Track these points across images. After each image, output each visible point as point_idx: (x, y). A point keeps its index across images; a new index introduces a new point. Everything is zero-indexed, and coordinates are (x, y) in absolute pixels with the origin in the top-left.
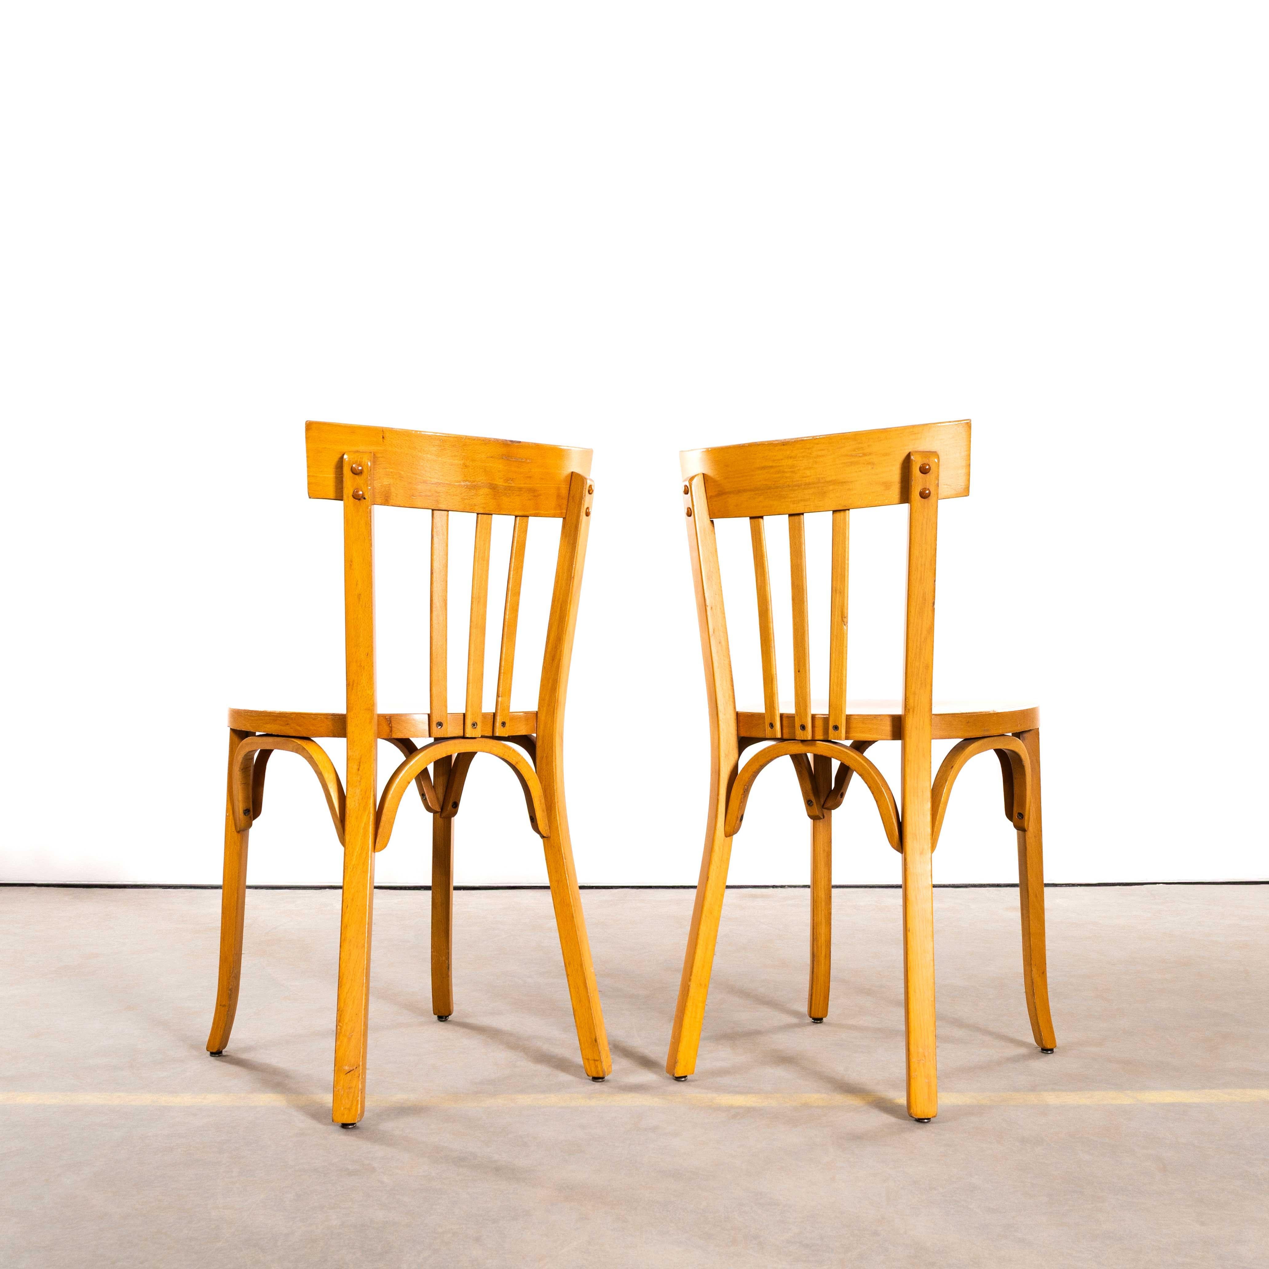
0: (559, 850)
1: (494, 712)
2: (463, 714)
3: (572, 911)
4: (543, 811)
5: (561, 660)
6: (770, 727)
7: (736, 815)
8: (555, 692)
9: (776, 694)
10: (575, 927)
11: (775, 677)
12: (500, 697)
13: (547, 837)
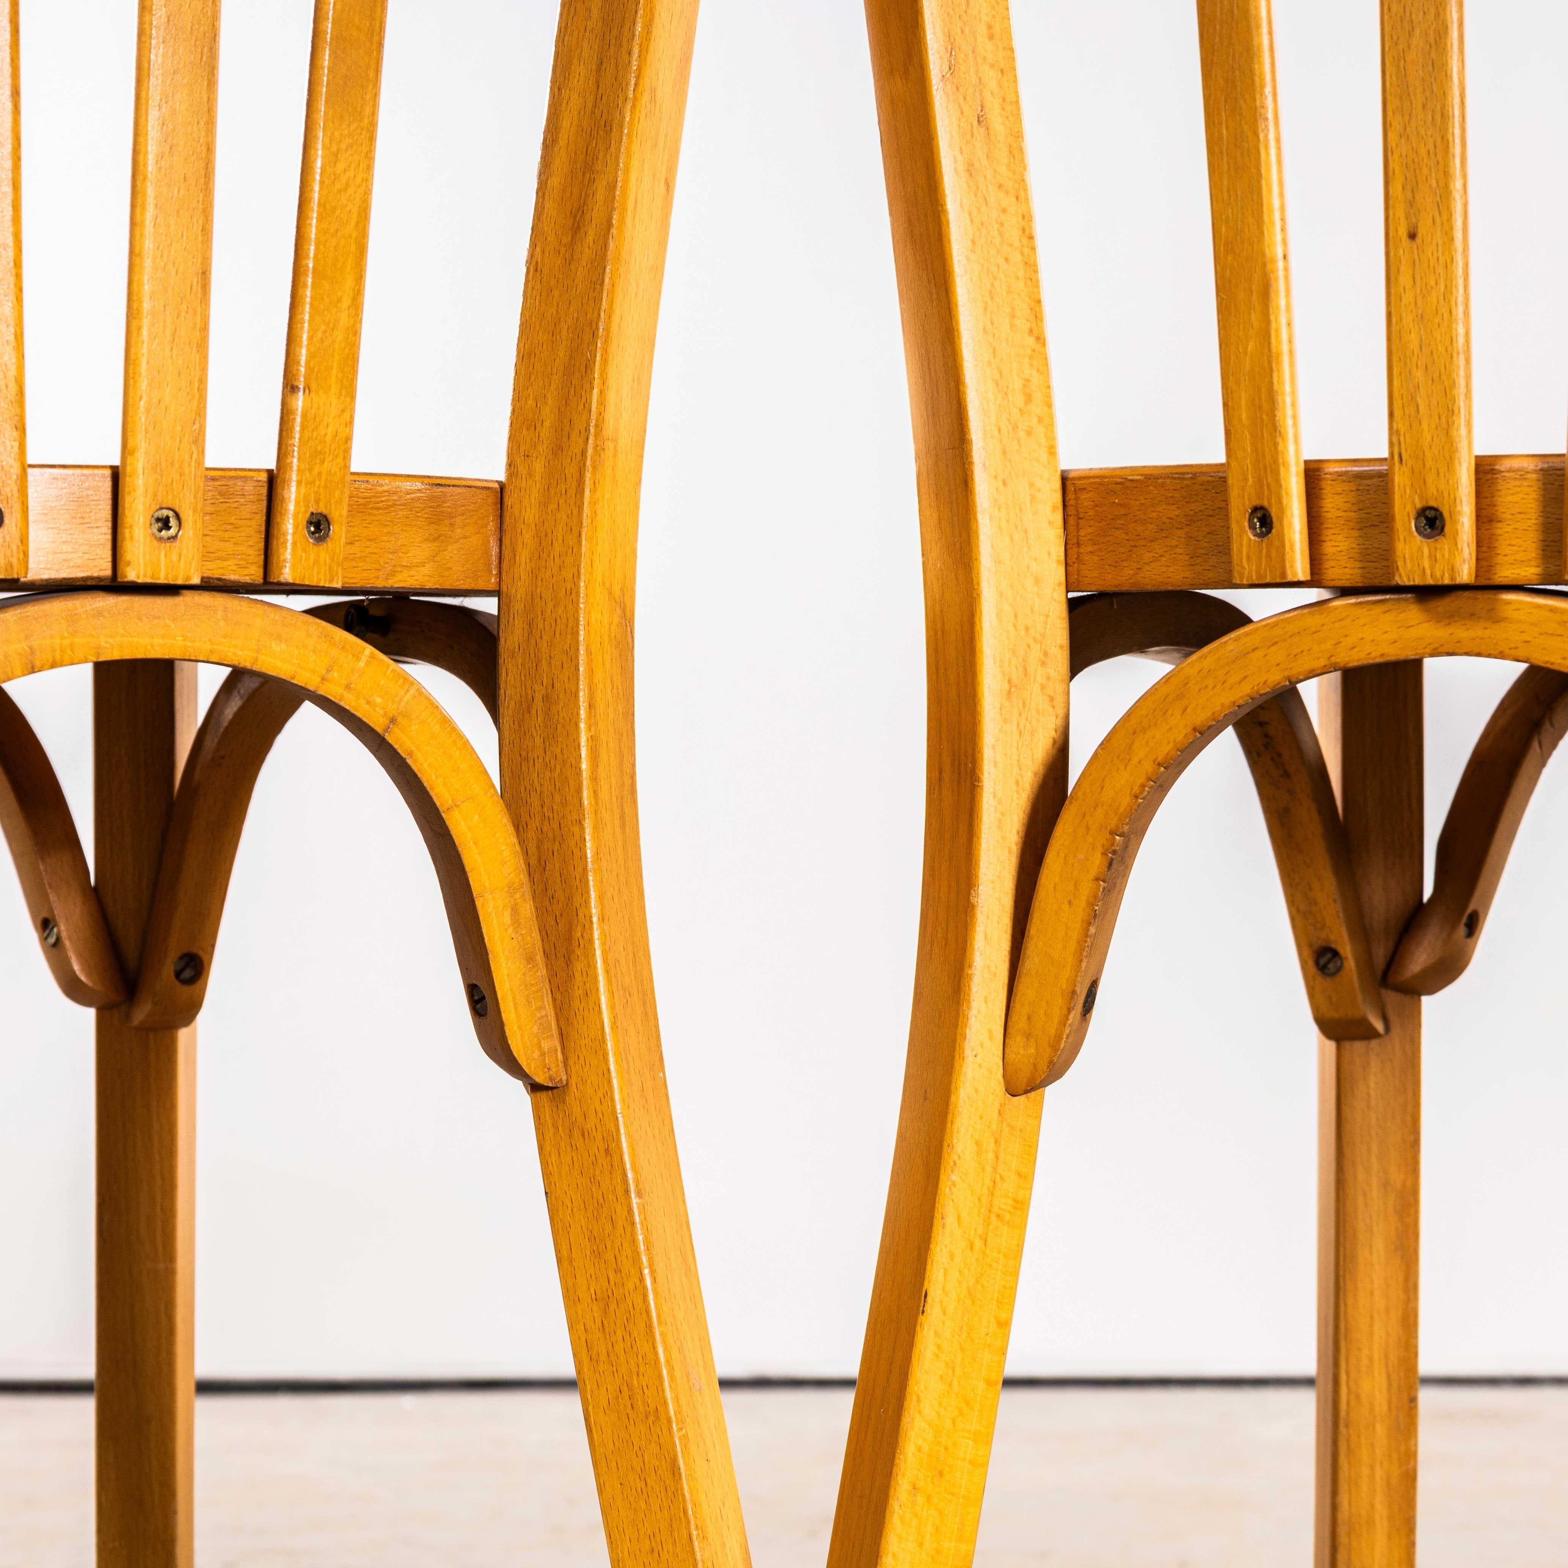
0: (607, 1151)
1: (272, 466)
2: (108, 472)
3: (674, 1445)
4: (530, 959)
5: (614, 231)
6: (1252, 527)
7: (1063, 983)
8: (587, 386)
9: (1285, 359)
10: (688, 1522)
11: (1281, 273)
12: (301, 394)
13: (552, 1088)
